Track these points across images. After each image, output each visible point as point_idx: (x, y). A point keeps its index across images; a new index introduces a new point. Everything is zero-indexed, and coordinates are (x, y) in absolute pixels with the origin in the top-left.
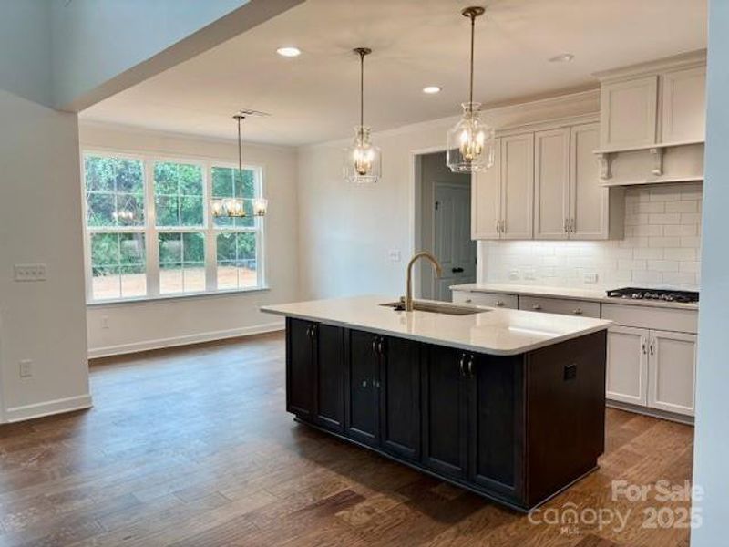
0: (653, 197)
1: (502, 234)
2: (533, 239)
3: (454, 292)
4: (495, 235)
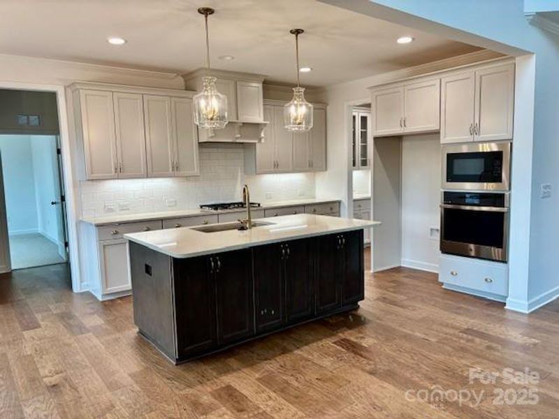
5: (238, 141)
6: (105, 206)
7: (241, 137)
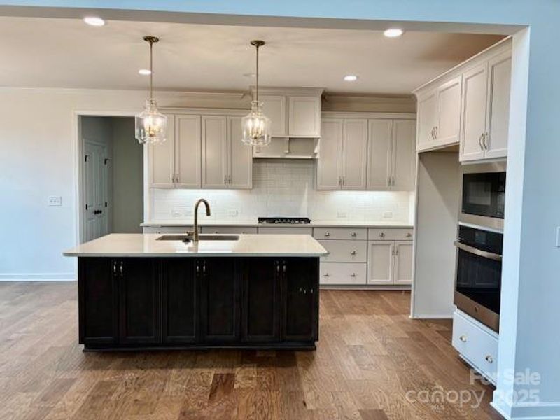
0: (269, 165)
1: (176, 183)
2: (201, 188)
3: (144, 228)
4: (171, 184)
5: (288, 156)
6: (173, 211)
7: (289, 153)
